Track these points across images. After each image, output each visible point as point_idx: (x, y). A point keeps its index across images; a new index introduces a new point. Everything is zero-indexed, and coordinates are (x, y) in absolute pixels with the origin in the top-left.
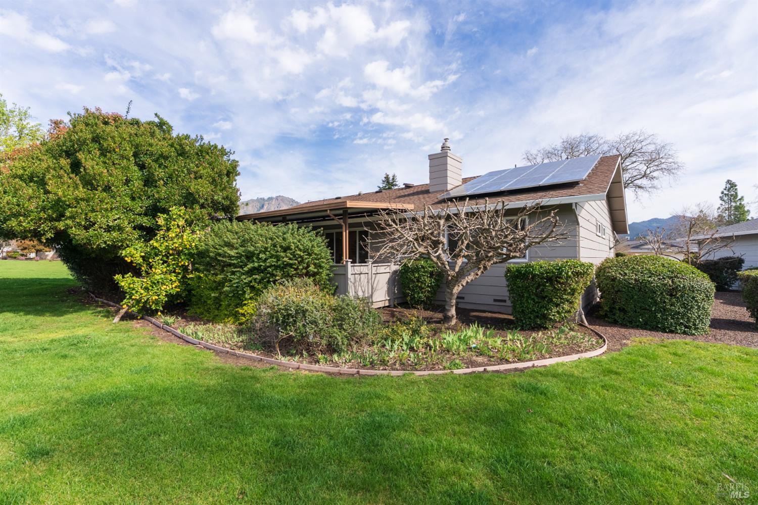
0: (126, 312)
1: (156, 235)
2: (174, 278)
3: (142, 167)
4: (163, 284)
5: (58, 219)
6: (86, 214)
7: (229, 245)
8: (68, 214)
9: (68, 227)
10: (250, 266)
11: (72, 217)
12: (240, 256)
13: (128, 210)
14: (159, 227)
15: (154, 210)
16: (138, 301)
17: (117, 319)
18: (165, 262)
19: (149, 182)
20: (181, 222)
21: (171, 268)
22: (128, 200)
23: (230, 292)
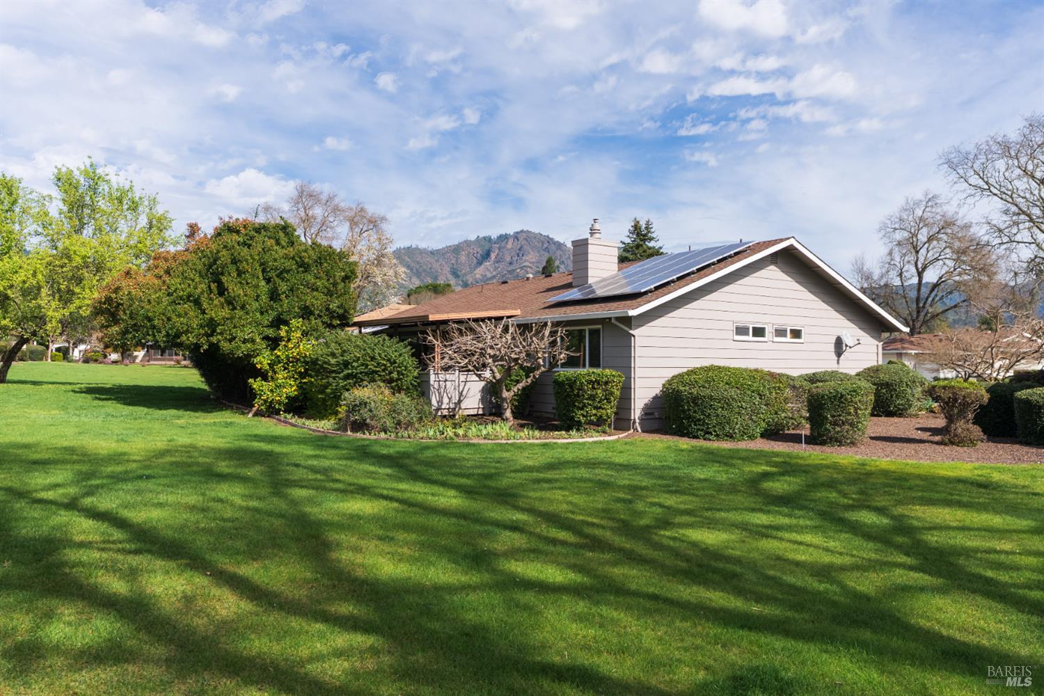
0: (258, 409)
1: (279, 345)
2: (293, 383)
3: (268, 281)
4: (284, 387)
5: (212, 335)
6: (230, 330)
7: (333, 355)
8: (218, 331)
9: (219, 341)
10: (346, 372)
11: (221, 334)
12: (338, 364)
13: (258, 324)
14: (281, 339)
15: (279, 322)
16: (265, 401)
17: (250, 415)
18: (285, 369)
19: (274, 296)
20: (299, 334)
21: (290, 374)
22: (258, 315)
23: (331, 393)
